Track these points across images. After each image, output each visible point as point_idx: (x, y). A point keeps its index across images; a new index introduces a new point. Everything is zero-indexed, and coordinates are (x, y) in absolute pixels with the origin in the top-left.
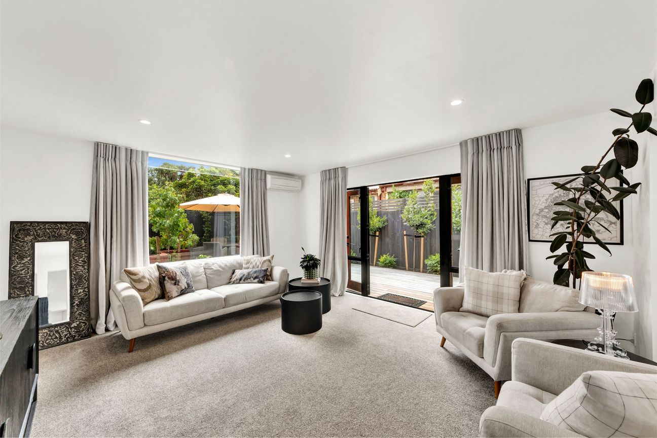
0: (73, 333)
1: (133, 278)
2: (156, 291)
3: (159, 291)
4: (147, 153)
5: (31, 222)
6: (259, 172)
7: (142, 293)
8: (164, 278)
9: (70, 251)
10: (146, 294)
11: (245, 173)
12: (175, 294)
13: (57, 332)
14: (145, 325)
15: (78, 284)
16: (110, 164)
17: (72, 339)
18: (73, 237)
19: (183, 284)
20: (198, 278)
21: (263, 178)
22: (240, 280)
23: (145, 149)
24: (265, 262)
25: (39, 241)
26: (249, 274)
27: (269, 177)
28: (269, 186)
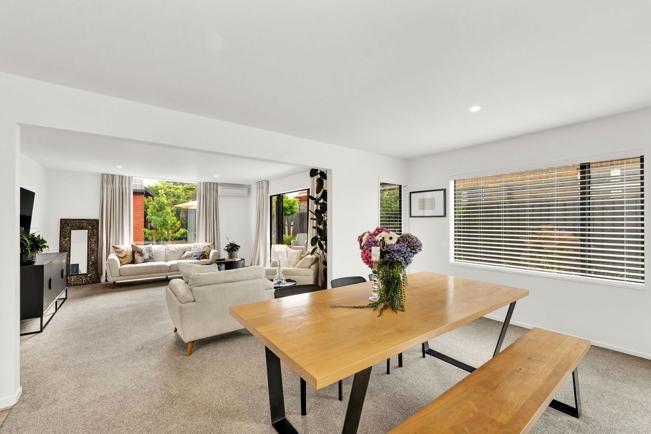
0: (88, 280)
1: (118, 251)
2: (130, 258)
3: (131, 259)
4: (132, 177)
5: (70, 219)
6: (212, 184)
7: (121, 259)
8: (135, 251)
9: (88, 236)
10: (123, 260)
11: (200, 185)
12: (140, 261)
13: (81, 278)
14: (120, 275)
15: (92, 254)
16: (110, 185)
17: (87, 283)
18: (90, 227)
19: (146, 256)
20: (159, 254)
21: (215, 188)
22: (186, 257)
23: (130, 175)
24: (206, 246)
25: (73, 230)
26: (192, 254)
27: (219, 187)
28: (219, 194)
